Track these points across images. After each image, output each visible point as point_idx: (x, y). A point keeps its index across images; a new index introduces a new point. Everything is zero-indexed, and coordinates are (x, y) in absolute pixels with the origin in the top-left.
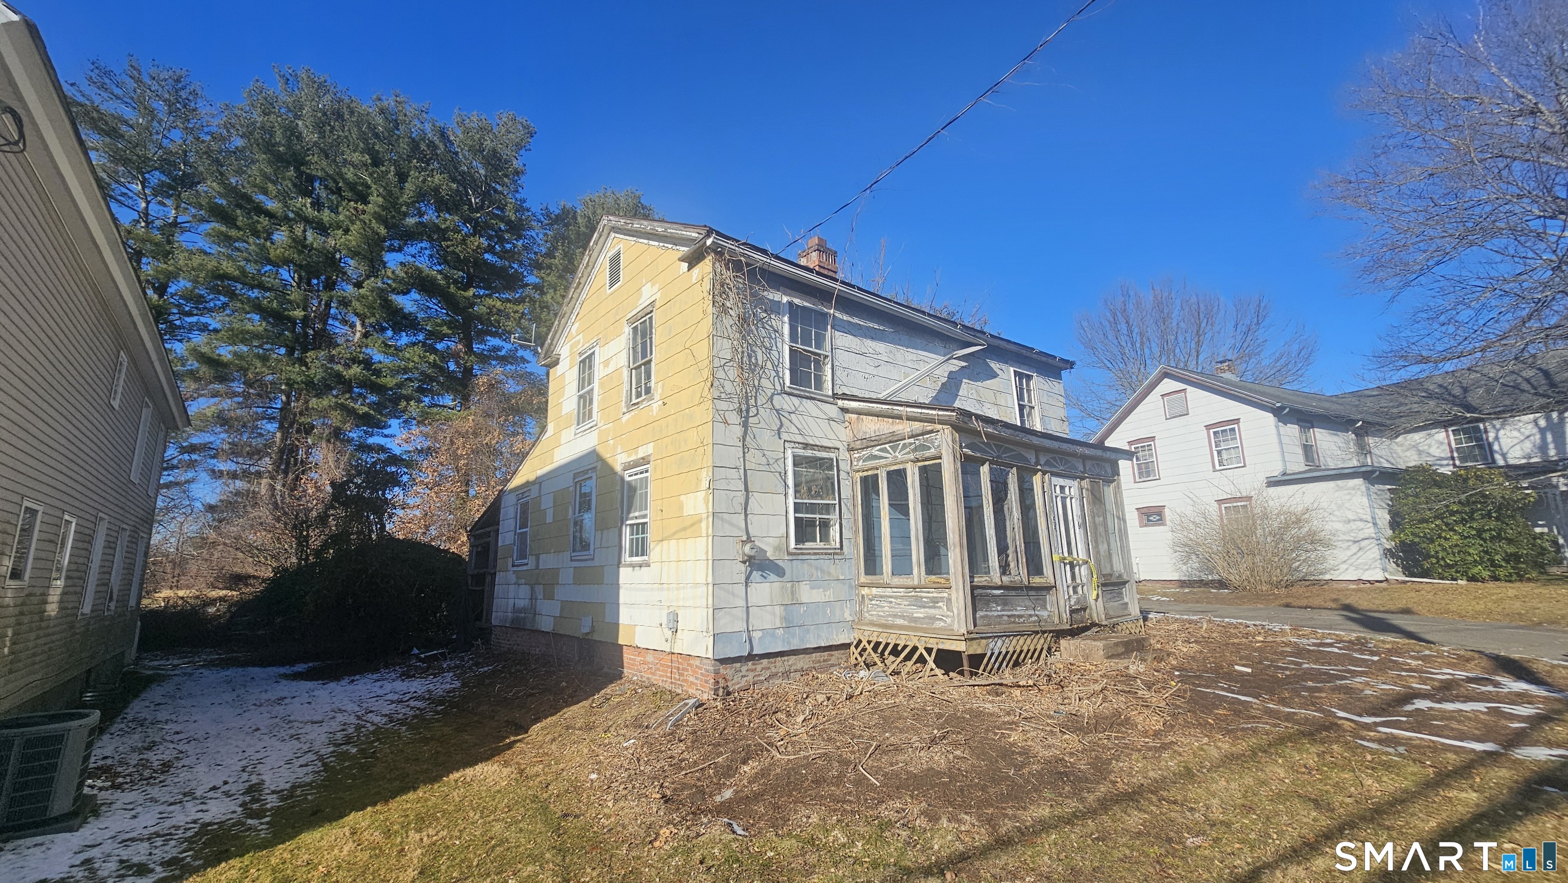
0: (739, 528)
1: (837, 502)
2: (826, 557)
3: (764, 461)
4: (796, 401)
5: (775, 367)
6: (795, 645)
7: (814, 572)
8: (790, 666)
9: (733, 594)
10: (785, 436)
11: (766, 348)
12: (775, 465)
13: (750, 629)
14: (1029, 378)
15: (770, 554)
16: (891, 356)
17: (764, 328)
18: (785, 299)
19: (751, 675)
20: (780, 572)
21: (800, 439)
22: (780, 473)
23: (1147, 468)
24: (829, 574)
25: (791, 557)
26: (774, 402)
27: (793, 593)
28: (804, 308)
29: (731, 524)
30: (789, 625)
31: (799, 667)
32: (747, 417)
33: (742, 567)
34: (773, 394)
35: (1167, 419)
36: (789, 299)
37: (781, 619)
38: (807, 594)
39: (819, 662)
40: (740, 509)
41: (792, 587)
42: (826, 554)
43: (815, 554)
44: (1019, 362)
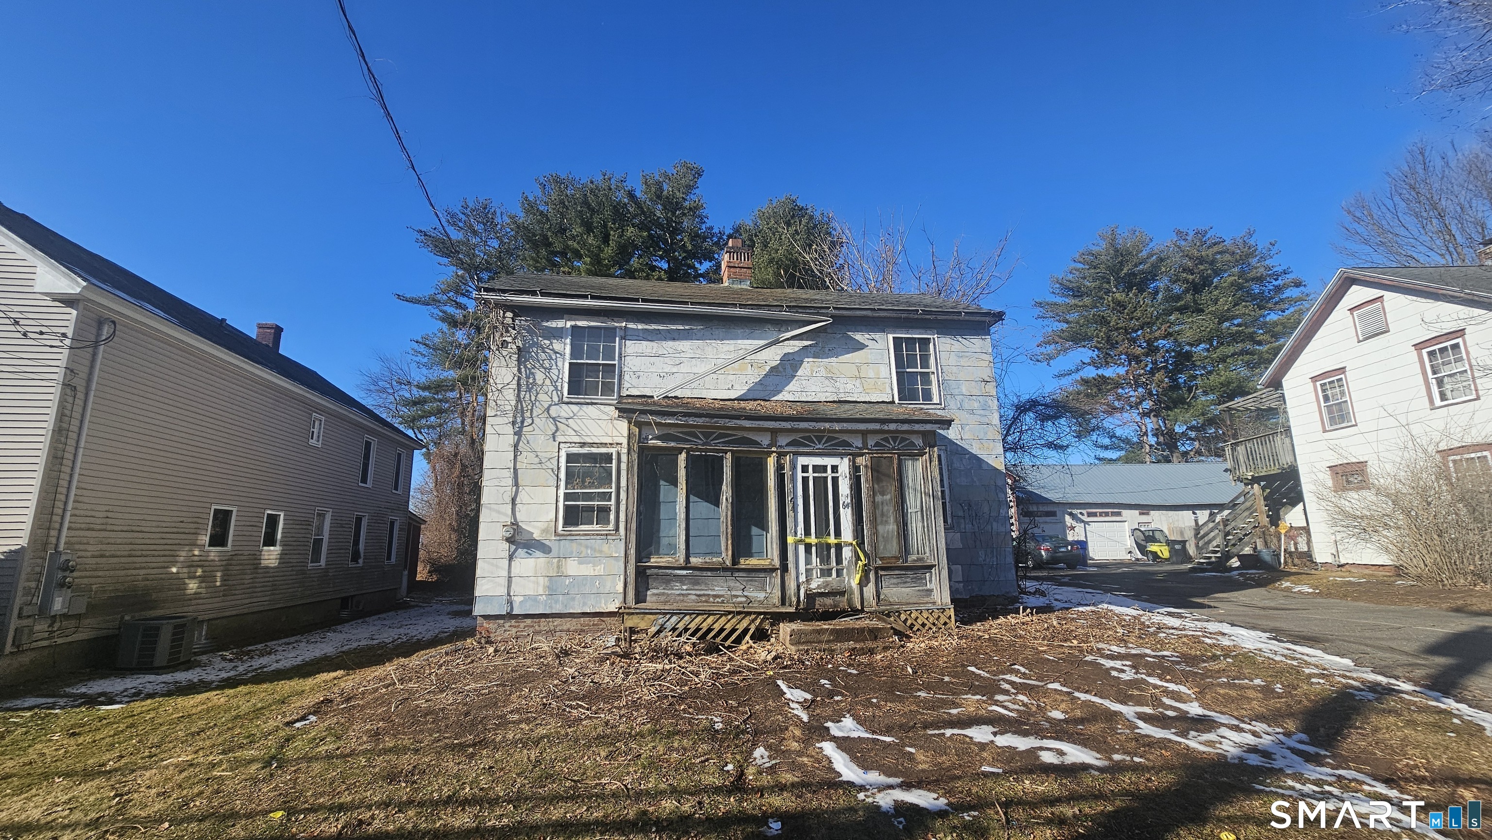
0: (506, 515)
1: (613, 490)
2: (598, 537)
3: (537, 460)
4: (575, 408)
5: (554, 383)
6: (557, 609)
7: (583, 549)
8: (556, 626)
9: (497, 567)
10: (560, 439)
11: (545, 369)
12: (548, 464)
13: (512, 594)
14: (925, 342)
15: (536, 536)
16: (699, 351)
17: (544, 352)
18: (569, 324)
19: (514, 630)
20: (544, 549)
21: (577, 439)
22: (552, 470)
23: (1341, 410)
24: (601, 552)
25: (558, 538)
26: (550, 412)
27: (558, 567)
28: (589, 327)
29: (499, 512)
30: (552, 592)
31: (565, 628)
32: (521, 428)
33: (506, 545)
34: (550, 405)
35: (1359, 341)
36: (573, 323)
37: (544, 587)
38: (572, 568)
39: (588, 625)
40: (509, 500)
41: (559, 562)
42: (597, 535)
43: (586, 535)
44: (902, 327)
